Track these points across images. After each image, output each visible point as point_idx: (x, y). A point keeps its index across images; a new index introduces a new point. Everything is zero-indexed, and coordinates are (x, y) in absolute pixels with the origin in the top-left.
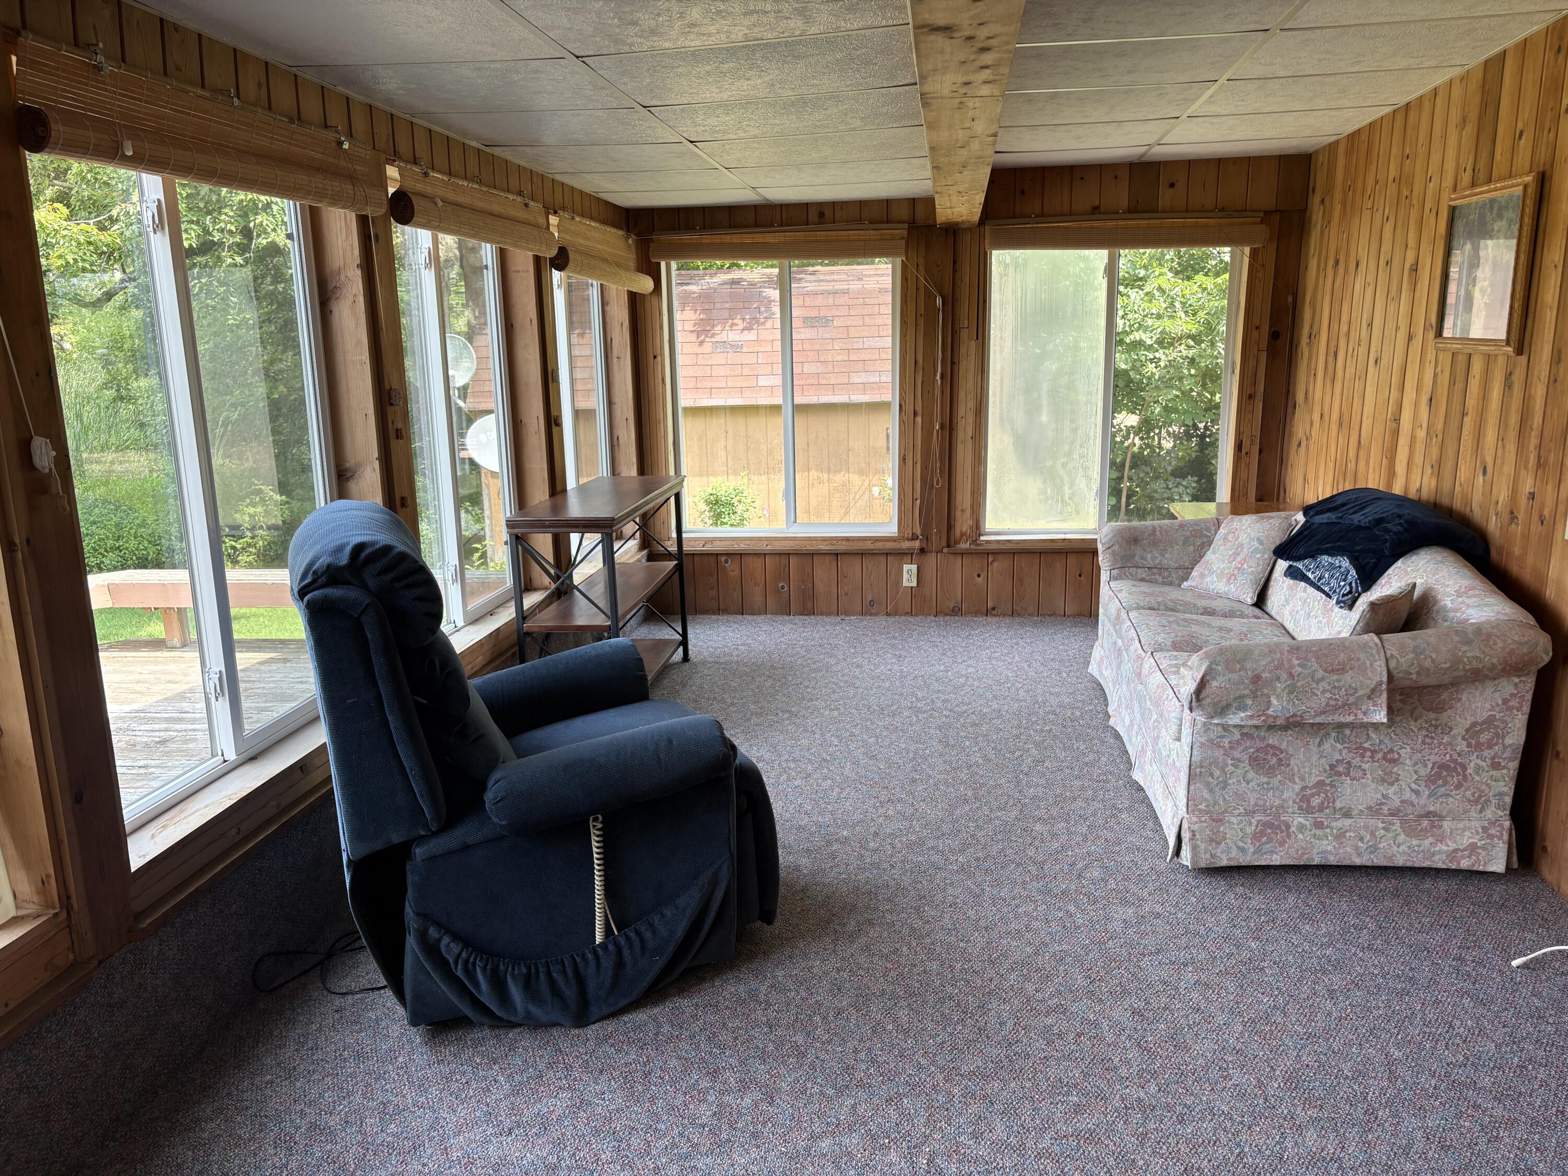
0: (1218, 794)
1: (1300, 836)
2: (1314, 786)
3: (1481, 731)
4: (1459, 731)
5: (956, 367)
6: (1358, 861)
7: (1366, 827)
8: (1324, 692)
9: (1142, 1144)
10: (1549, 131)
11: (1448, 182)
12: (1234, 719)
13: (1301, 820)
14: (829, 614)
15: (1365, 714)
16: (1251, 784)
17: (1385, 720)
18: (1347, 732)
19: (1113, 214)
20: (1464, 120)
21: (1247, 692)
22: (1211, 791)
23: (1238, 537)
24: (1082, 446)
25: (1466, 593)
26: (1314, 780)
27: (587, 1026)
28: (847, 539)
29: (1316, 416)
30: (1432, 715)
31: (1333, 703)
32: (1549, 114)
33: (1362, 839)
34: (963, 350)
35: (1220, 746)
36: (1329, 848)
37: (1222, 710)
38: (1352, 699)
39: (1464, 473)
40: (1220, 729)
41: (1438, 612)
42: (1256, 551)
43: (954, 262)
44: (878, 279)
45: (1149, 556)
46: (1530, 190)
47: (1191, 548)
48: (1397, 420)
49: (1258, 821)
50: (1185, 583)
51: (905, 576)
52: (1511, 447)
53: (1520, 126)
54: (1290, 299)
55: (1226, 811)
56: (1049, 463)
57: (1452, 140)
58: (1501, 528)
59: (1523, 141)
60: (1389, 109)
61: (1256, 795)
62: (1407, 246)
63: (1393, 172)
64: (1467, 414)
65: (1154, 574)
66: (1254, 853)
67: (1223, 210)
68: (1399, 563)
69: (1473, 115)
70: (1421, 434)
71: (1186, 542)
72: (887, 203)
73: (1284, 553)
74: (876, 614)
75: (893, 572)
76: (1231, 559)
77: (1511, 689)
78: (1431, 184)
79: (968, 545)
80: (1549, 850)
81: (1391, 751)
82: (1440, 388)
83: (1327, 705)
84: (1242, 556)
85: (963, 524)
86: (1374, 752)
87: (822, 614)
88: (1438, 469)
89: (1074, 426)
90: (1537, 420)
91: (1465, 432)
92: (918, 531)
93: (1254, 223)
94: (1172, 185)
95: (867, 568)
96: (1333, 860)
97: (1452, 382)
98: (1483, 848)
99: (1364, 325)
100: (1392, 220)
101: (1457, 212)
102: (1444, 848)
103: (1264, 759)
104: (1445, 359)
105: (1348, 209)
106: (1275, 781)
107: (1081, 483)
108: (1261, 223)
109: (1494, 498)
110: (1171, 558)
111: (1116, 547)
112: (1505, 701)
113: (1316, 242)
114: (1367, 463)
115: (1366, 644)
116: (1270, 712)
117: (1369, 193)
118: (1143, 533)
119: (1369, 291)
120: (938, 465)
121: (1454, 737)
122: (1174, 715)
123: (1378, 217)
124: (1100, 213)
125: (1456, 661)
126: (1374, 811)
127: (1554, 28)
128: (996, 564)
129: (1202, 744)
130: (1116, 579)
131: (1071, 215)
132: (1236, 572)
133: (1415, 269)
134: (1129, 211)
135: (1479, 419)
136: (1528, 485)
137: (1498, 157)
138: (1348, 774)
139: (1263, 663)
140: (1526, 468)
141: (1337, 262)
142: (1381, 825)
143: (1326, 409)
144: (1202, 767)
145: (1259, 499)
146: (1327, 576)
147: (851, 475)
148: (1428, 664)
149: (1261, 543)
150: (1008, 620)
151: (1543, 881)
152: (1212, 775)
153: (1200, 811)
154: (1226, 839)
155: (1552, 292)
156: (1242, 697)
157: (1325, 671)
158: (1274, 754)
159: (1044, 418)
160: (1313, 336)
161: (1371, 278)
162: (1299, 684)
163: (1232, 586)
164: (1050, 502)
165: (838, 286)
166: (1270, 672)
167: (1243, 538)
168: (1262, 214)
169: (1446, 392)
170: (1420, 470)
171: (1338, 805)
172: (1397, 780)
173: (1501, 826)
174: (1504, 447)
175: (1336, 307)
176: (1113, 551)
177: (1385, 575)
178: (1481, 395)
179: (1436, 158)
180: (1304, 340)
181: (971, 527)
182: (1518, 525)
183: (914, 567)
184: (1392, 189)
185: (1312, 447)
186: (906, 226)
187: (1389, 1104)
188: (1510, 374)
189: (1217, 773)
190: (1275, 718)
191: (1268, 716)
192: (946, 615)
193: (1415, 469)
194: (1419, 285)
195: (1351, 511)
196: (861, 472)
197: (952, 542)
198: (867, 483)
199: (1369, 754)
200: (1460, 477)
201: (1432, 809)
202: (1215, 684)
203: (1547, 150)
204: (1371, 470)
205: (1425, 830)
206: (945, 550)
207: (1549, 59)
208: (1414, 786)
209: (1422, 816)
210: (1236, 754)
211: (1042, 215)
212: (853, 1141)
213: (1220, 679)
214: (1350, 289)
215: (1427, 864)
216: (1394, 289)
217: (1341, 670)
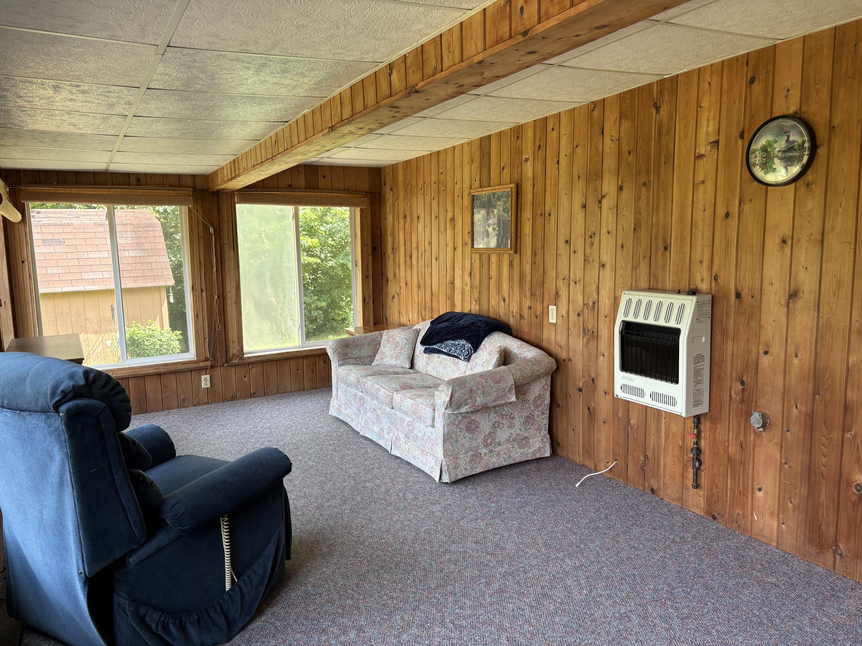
0: (455, 446)
1: (485, 458)
2: (488, 435)
3: (537, 400)
4: (531, 401)
5: (223, 264)
6: (505, 464)
7: (507, 448)
8: (495, 391)
9: (520, 586)
10: (518, 168)
11: (467, 184)
12: (463, 410)
13: (485, 450)
14: (157, 411)
15: (508, 399)
16: (467, 439)
17: (515, 400)
18: (497, 409)
19: (298, 189)
20: (472, 160)
21: (468, 397)
22: (452, 445)
23: (395, 340)
24: (289, 304)
25: (521, 347)
26: (488, 432)
27: (232, 639)
28: (166, 365)
29: (403, 284)
30: (523, 397)
31: (498, 396)
32: (517, 161)
33: (505, 454)
34: (226, 256)
35: (454, 424)
36: (495, 460)
37: (459, 407)
38: (504, 393)
39: (493, 301)
40: (454, 416)
41: (513, 356)
42: (406, 344)
43: (218, 210)
44: (91, 217)
45: (354, 353)
46: (513, 190)
47: (372, 347)
48: (453, 283)
49: (470, 455)
50: (373, 363)
51: (203, 382)
52: (517, 290)
53: (502, 165)
54: (379, 232)
55: (458, 453)
56: (273, 314)
57: (466, 168)
58: (516, 322)
59: (505, 171)
60: (429, 152)
61: (468, 443)
62: (447, 210)
63: (433, 179)
64: (491, 278)
65: (358, 361)
66: (470, 470)
67: (347, 190)
68: (486, 339)
69: (477, 159)
70: (468, 288)
71: (369, 344)
72: (179, 176)
73: (426, 343)
74: (187, 407)
75: (196, 381)
76: (395, 349)
77: (545, 382)
78: (457, 186)
79: (237, 360)
80: (561, 444)
81: (512, 414)
82: (475, 269)
83: (496, 397)
84: (400, 347)
85: (233, 349)
86: (506, 415)
87: (153, 411)
88: (479, 301)
89: (284, 294)
90: (528, 278)
91: (491, 286)
92: (208, 355)
93: (361, 197)
94: (324, 177)
95: (180, 380)
96: (497, 466)
97: (481, 266)
98: (543, 448)
99: (427, 244)
100: (436, 200)
101: (475, 198)
102: (531, 451)
103: (471, 426)
104: (476, 257)
105: (409, 194)
106: (475, 435)
107: (290, 323)
108: (364, 197)
109: (511, 310)
110: (365, 352)
111: (339, 350)
112: (543, 387)
113: (390, 207)
114: (438, 302)
115: (504, 370)
116: (476, 404)
117: (420, 187)
118: (350, 342)
119: (427, 230)
120: (218, 319)
121: (530, 404)
122: (429, 415)
123: (428, 199)
124: (292, 188)
125: (533, 372)
126: (508, 441)
127: (514, 129)
128: (254, 369)
129: (448, 424)
130: (341, 365)
131: (278, 188)
132: (399, 355)
133: (453, 220)
134: (306, 188)
135: (498, 280)
136: (527, 303)
137: (492, 176)
138: (499, 427)
139: (472, 383)
140: (525, 297)
141: (405, 216)
142: (511, 446)
143: (409, 280)
144: (448, 435)
145: (375, 324)
146: (453, 349)
147: (89, 335)
148: (525, 375)
149: (407, 340)
150: (264, 399)
151: (560, 457)
152: (452, 438)
153: (449, 455)
154: (460, 466)
155: (528, 229)
156: (467, 399)
157: (494, 383)
158: (474, 424)
159: (269, 291)
160: (395, 249)
161: (428, 223)
162: (486, 390)
163: (398, 361)
164: (275, 334)
165: (64, 221)
166: (476, 386)
167: (397, 339)
168: (364, 193)
169: (478, 271)
170: (469, 303)
171: (497, 441)
172: (514, 426)
173: (547, 437)
174: (513, 290)
175: (408, 236)
176: (338, 352)
177: (482, 345)
178: (498, 270)
179: (458, 175)
180: (389, 251)
181: (238, 351)
182: (525, 320)
183: (208, 376)
184: (434, 187)
185: (402, 298)
186: (192, 189)
187: (581, 542)
188: (512, 261)
189: (454, 436)
190: (478, 406)
191: (476, 406)
192: (228, 401)
193: (466, 303)
194: (456, 227)
195: (456, 321)
196: (95, 333)
197: (228, 360)
198: (100, 339)
199: (505, 417)
200: (492, 304)
201: (526, 435)
202: (456, 395)
203: (517, 175)
204: (440, 305)
205: (524, 445)
206: (225, 365)
207: (513, 141)
208: (520, 427)
209: (522, 439)
210: (461, 426)
211: (264, 188)
212: (414, 630)
213: (458, 393)
214: (415, 228)
215: (526, 459)
216: (442, 229)
217: (499, 382)
